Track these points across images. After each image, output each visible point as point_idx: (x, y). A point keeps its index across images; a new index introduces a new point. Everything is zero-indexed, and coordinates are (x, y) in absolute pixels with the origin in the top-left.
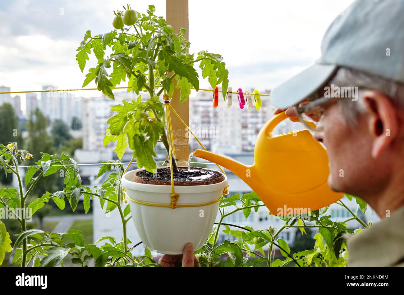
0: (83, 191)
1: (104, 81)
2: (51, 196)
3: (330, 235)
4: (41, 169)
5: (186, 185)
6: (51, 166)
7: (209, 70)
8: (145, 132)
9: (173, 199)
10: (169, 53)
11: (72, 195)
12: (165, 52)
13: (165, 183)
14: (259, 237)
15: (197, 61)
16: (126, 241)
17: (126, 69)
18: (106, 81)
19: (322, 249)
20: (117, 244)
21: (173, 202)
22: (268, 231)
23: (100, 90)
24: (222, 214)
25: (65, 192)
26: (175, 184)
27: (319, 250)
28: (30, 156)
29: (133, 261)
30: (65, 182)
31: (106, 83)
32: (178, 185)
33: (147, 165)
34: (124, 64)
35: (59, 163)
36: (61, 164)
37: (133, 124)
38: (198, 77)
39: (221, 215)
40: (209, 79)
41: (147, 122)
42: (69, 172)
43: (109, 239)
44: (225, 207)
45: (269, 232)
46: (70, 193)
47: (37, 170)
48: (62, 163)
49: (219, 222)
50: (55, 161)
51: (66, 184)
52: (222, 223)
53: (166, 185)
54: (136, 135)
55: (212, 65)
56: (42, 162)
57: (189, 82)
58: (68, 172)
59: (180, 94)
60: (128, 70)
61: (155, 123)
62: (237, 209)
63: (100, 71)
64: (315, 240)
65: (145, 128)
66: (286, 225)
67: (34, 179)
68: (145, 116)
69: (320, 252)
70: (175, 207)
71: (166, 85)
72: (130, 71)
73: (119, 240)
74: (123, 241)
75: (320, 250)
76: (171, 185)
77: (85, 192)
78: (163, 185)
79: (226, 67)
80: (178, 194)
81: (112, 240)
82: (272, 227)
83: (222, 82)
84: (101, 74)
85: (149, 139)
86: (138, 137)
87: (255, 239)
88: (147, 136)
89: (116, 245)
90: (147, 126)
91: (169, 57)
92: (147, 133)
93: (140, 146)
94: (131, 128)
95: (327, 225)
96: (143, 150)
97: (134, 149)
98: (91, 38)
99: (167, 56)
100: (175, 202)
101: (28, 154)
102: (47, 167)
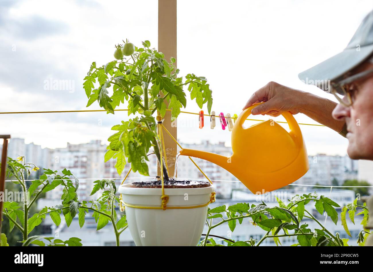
1: (105, 98)
5: (175, 188)
7: (196, 92)
8: (138, 139)
9: (163, 201)
10: (160, 74)
15: (186, 84)
17: (123, 88)
18: (106, 98)
21: (163, 204)
22: (250, 242)
23: (102, 107)
24: (210, 226)
26: (165, 187)
31: (107, 100)
32: (168, 188)
33: (140, 169)
34: (122, 84)
35: (60, 178)
37: (128, 133)
38: (186, 96)
39: (208, 227)
40: (196, 100)
42: (67, 188)
44: (212, 219)
48: (63, 178)
49: (207, 234)
52: (209, 234)
53: (157, 188)
54: (130, 142)
55: (199, 87)
56: (48, 175)
57: (177, 100)
59: (172, 114)
60: (126, 89)
61: (147, 132)
62: (223, 220)
63: (102, 90)
65: (138, 135)
66: (267, 236)
68: (138, 126)
70: (165, 208)
71: (158, 104)
72: (127, 89)
76: (161, 188)
77: (82, 206)
78: (155, 188)
79: (210, 88)
80: (168, 196)
83: (207, 101)
84: (102, 93)
85: (142, 145)
86: (132, 144)
88: (140, 142)
90: (139, 134)
91: (160, 77)
92: (140, 139)
93: (134, 152)
94: (126, 137)
95: (306, 233)
96: (137, 155)
97: (129, 154)
98: (96, 68)
99: (158, 76)
100: (165, 203)
101: (35, 167)
102: (52, 179)
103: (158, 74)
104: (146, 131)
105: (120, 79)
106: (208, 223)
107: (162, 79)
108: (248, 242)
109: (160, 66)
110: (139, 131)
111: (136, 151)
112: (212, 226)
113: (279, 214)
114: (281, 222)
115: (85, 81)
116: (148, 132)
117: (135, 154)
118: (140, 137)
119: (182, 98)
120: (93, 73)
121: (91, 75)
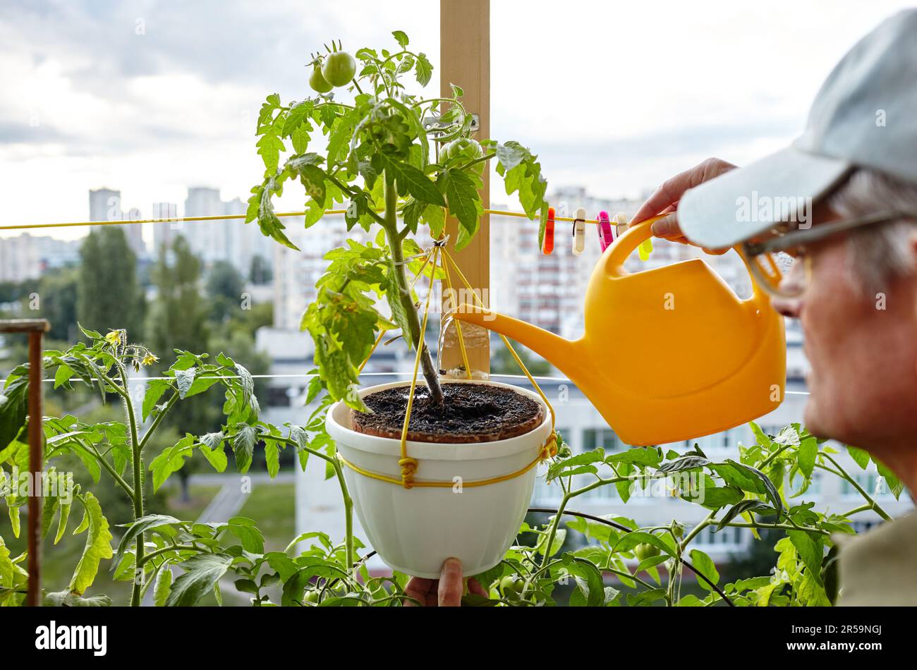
0: (262, 434)
1: (269, 218)
2: (195, 442)
3: (813, 544)
4: (175, 384)
6: (195, 378)
7: (518, 176)
8: (334, 333)
9: (403, 470)
11: (238, 442)
12: (386, 157)
13: (391, 434)
14: (648, 545)
16: (352, 544)
17: (312, 191)
18: (272, 217)
19: (791, 573)
20: (334, 548)
21: (404, 476)
22: (670, 530)
23: (268, 236)
24: (567, 490)
25: (224, 434)
26: (409, 438)
27: (785, 577)
28: (151, 358)
29: (361, 587)
30: (226, 410)
32: (415, 439)
35: (214, 373)
36: (218, 375)
37: (318, 311)
40: (519, 195)
41: (338, 311)
42: (234, 392)
43: (318, 537)
45: (672, 533)
46: (234, 438)
47: (168, 388)
48: (220, 372)
49: (559, 510)
50: (206, 367)
51: (227, 416)
52: (565, 509)
53: (392, 438)
56: (178, 372)
57: (452, 213)
58: (231, 391)
61: (357, 313)
62: (599, 481)
63: (263, 195)
64: (779, 554)
65: (334, 322)
66: (710, 520)
67: (159, 407)
68: (335, 300)
69: (788, 581)
70: (411, 484)
72: (321, 193)
73: (339, 540)
74: (345, 543)
75: (787, 577)
76: (400, 439)
77: (267, 434)
78: (388, 437)
79: (543, 172)
80: (415, 459)
81: (325, 539)
82: (678, 523)
85: (343, 347)
86: (323, 340)
87: (638, 548)
88: (339, 339)
89: (333, 551)
90: (336, 321)
91: (395, 165)
92: (337, 335)
93: (329, 359)
94: (314, 319)
95: (805, 526)
96: (334, 367)
97: (320, 363)
98: (281, 108)
99: (391, 164)
100: (409, 475)
101: (149, 354)
102: (188, 383)
103: (388, 158)
104: (355, 310)
105: (308, 165)
106: (563, 485)
107: (400, 169)
108: (664, 531)
109: (395, 135)
110: (335, 315)
111: (333, 359)
112: (572, 491)
113: (739, 478)
114: (743, 495)
115: (260, 137)
116: (360, 313)
117: (331, 365)
118: (338, 328)
119: (466, 207)
120: (276, 118)
121: (271, 123)
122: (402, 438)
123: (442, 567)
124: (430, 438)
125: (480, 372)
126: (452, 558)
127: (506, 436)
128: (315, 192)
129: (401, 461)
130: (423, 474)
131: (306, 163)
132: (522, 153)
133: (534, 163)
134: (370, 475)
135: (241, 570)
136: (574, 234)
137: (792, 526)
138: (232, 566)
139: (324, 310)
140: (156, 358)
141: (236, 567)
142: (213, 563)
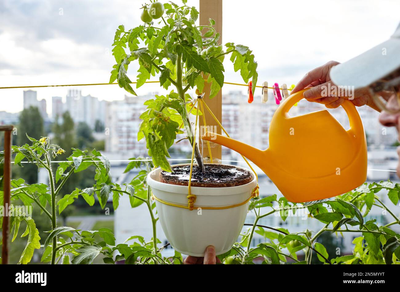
0: (112, 188)
1: (124, 78)
2: (80, 192)
3: (375, 239)
4: (73, 164)
5: (204, 187)
6: (82, 161)
7: (241, 63)
8: (158, 132)
9: (189, 201)
10: (187, 48)
11: (102, 192)
12: (183, 47)
13: (183, 184)
14: (296, 241)
15: (227, 53)
16: (155, 241)
17: (145, 65)
19: (361, 254)
20: (146, 243)
21: (189, 204)
22: (306, 234)
23: (122, 87)
24: (258, 215)
25: (94, 188)
26: (192, 185)
27: (358, 256)
28: (61, 151)
29: (163, 261)
30: (96, 178)
31: (126, 80)
32: (195, 186)
33: (162, 165)
34: (143, 60)
35: (91, 159)
36: (92, 160)
37: (148, 122)
38: (224, 71)
39: (256, 216)
40: (241, 72)
41: (160, 121)
42: (100, 169)
43: (138, 238)
44: (260, 208)
46: (99, 190)
47: (68, 166)
48: (94, 159)
49: (254, 224)
50: (87, 157)
51: (96, 181)
52: (257, 224)
54: (150, 134)
55: (243, 57)
56: (74, 158)
57: (212, 77)
58: (98, 168)
59: (211, 88)
62: (273, 210)
63: (121, 67)
65: (157, 127)
66: (325, 229)
67: (65, 175)
68: (158, 115)
69: (360, 257)
70: (193, 208)
72: (149, 66)
73: (149, 239)
74: (153, 241)
75: (360, 255)
76: (188, 186)
77: (115, 189)
78: (181, 185)
79: (255, 60)
80: (195, 195)
81: (141, 239)
82: (309, 230)
83: (252, 77)
84: (121, 71)
85: (162, 138)
86: (152, 136)
87: (291, 243)
88: (160, 135)
89: (146, 245)
90: (159, 126)
91: (187, 52)
92: (159, 132)
93: (154, 145)
94: (146, 126)
95: (372, 230)
96: (157, 149)
97: (149, 148)
98: (125, 32)
99: (185, 51)
100: (192, 203)
101: (60, 149)
102: (79, 163)
103: (184, 48)
104: (168, 121)
105: (143, 53)
106: (256, 213)
107: (189, 53)
108: (303, 234)
109: (187, 37)
110: (159, 123)
111: (156, 145)
112: (260, 215)
113: (341, 208)
114: (343, 216)
115: (114, 47)
116: (170, 122)
117: (155, 148)
118: (160, 129)
119: (218, 75)
120: (122, 38)
121: (119, 40)
122: (189, 185)
123: (206, 250)
124: (202, 185)
125: (217, 159)
126: (210, 246)
127: (238, 184)
128: (147, 65)
129: (188, 196)
130: (199, 202)
131: (142, 52)
132: (246, 49)
133: (250, 55)
134: (171, 205)
135: (106, 253)
136: (262, 93)
137: (367, 231)
138: (102, 251)
139: (151, 121)
140: (64, 151)
141: (103, 252)
142: (93, 250)
